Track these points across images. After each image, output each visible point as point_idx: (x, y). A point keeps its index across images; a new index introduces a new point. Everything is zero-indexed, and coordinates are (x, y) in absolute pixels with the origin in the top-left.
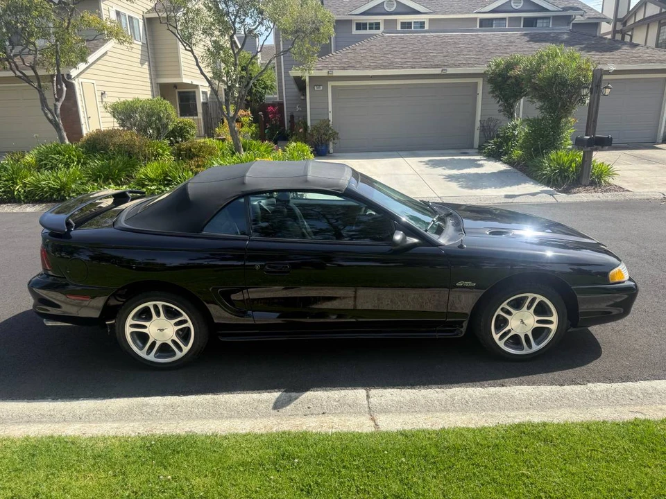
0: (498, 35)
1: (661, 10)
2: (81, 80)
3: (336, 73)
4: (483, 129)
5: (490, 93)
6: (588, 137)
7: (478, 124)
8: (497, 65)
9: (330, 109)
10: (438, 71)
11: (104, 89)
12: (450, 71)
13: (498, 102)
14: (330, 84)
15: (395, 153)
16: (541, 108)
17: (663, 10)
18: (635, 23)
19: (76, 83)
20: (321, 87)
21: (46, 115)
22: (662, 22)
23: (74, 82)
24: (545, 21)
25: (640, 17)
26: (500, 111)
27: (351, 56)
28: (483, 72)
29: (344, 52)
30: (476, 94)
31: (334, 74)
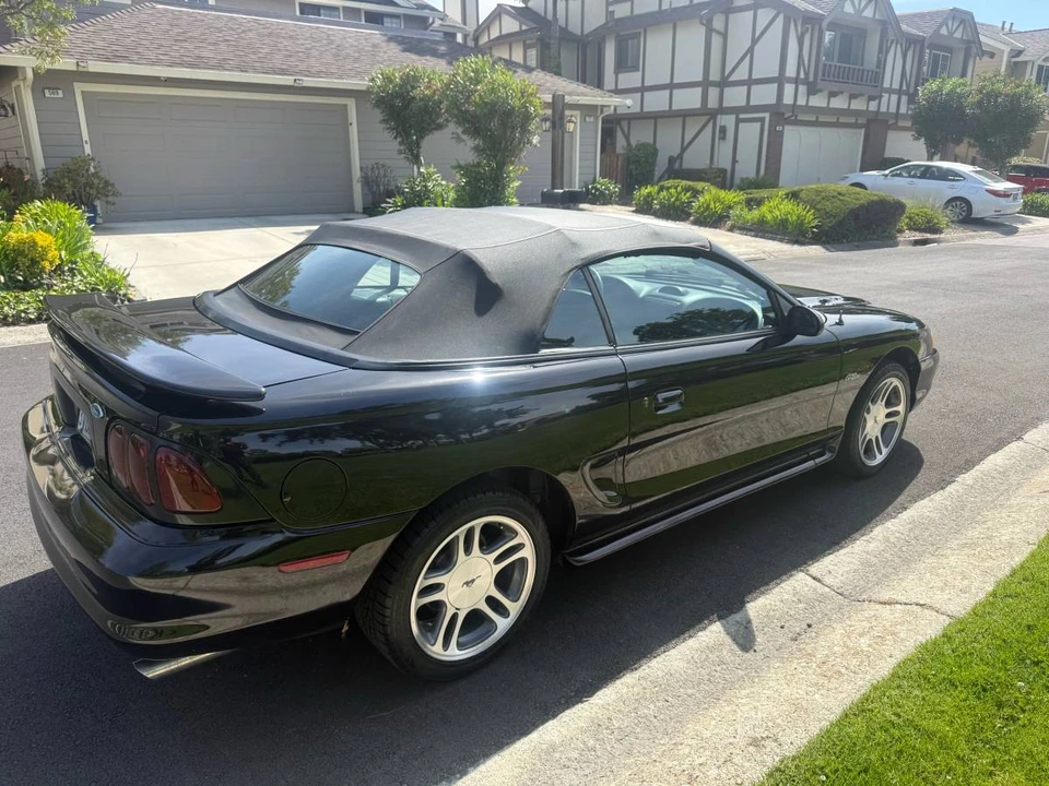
0: (351, 32)
1: (521, 27)
3: (95, 66)
4: (367, 181)
5: (380, 122)
6: (561, 191)
7: (357, 174)
8: (388, 79)
9: (85, 137)
10: (287, 80)
12: (308, 82)
13: (396, 138)
14: (79, 88)
15: (227, 220)
16: (476, 149)
17: (524, 28)
18: (489, 41)
20: (60, 92)
22: (528, 42)
24: (394, 21)
25: (495, 33)
26: (400, 152)
27: (109, 36)
28: (364, 88)
29: (91, 29)
30: (346, 124)
31: (91, 70)
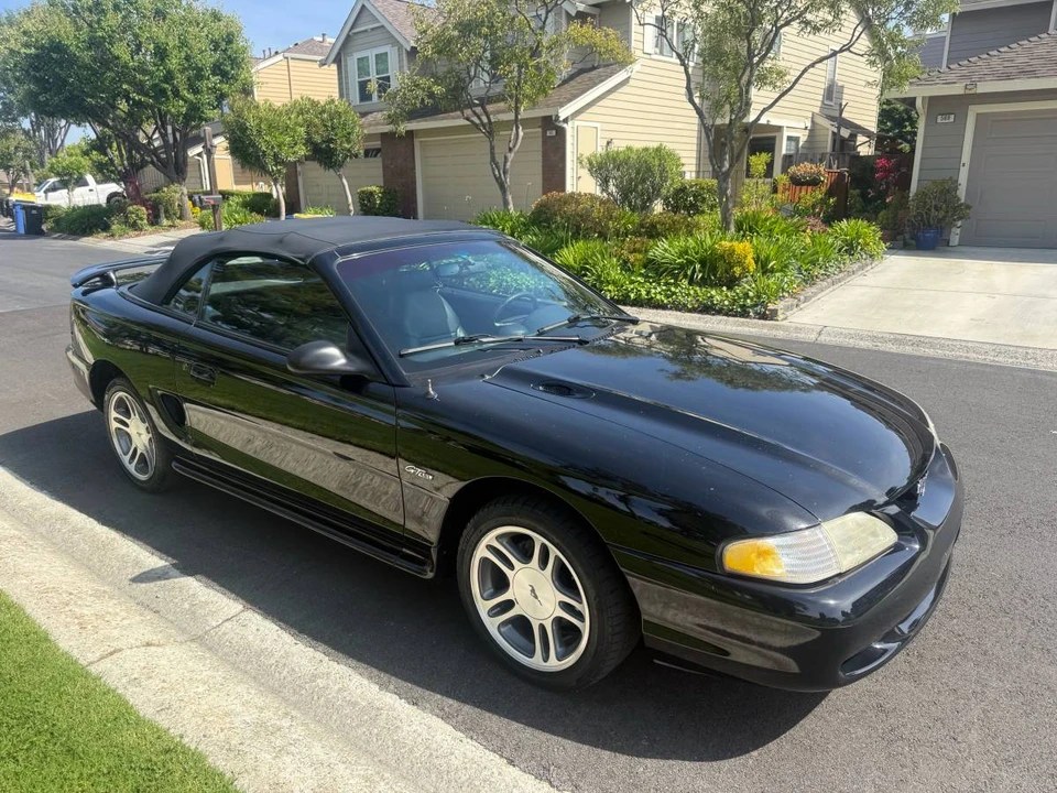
2: (577, 123)
3: (982, 88)
9: (966, 158)
11: (611, 135)
14: (973, 110)
19: (568, 128)
20: (953, 117)
21: (493, 170)
23: (565, 125)
31: (980, 90)
